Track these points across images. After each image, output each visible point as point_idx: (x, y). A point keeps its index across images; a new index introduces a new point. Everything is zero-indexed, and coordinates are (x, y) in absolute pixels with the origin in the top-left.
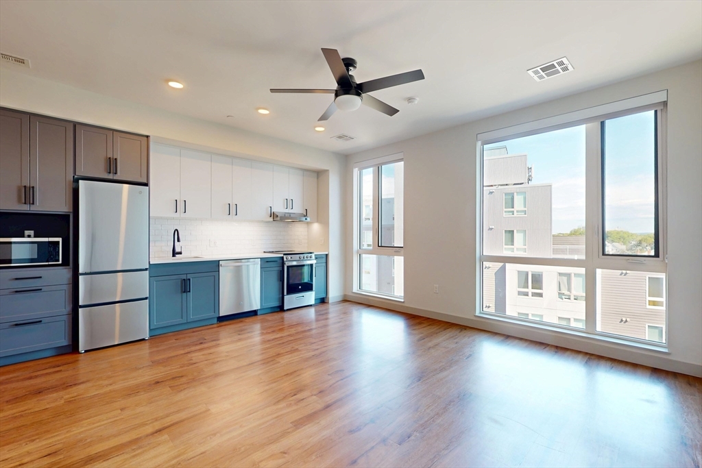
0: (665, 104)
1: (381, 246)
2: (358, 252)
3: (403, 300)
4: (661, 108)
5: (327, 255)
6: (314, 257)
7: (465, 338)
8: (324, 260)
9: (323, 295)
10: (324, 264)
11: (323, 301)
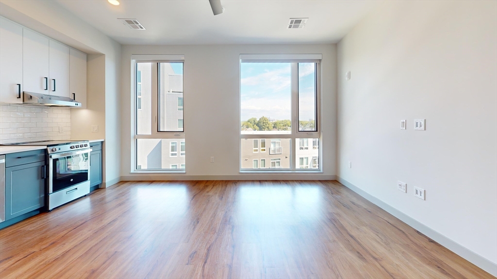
0: (320, 60)
1: (160, 132)
2: (134, 137)
3: (185, 172)
4: (318, 63)
5: (102, 142)
6: (89, 146)
7: (230, 189)
8: (99, 147)
9: (98, 182)
10: (100, 152)
11: (97, 188)
